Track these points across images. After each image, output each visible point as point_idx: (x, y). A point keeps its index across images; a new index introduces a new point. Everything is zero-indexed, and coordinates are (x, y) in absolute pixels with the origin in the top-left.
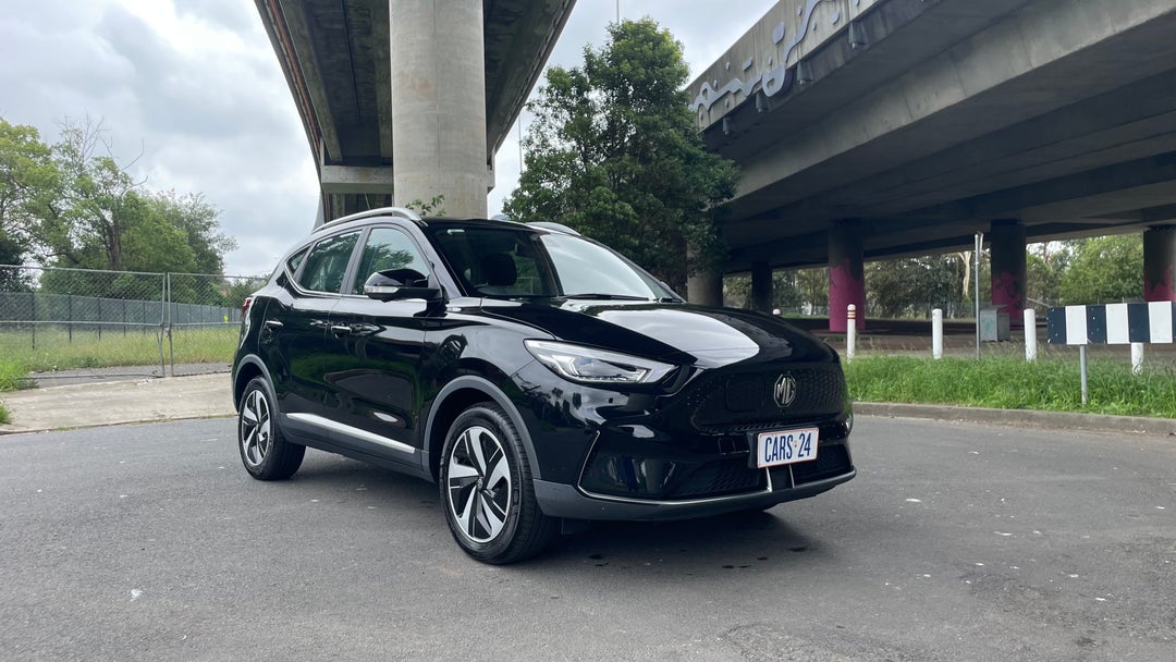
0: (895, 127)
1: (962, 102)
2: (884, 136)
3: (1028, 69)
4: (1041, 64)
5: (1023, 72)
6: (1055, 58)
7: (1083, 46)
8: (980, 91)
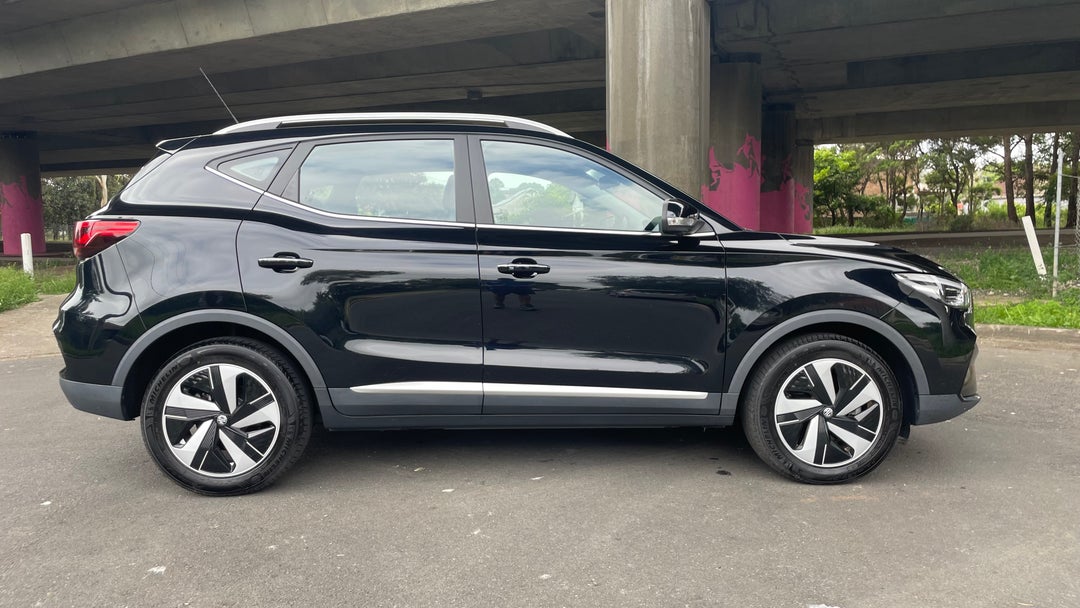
0: (165, 47)
1: (249, 39)
2: (149, 54)
3: (324, 23)
4: (338, 22)
5: (318, 25)
6: (351, 20)
7: (379, 15)
8: (269, 33)
